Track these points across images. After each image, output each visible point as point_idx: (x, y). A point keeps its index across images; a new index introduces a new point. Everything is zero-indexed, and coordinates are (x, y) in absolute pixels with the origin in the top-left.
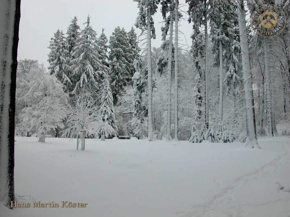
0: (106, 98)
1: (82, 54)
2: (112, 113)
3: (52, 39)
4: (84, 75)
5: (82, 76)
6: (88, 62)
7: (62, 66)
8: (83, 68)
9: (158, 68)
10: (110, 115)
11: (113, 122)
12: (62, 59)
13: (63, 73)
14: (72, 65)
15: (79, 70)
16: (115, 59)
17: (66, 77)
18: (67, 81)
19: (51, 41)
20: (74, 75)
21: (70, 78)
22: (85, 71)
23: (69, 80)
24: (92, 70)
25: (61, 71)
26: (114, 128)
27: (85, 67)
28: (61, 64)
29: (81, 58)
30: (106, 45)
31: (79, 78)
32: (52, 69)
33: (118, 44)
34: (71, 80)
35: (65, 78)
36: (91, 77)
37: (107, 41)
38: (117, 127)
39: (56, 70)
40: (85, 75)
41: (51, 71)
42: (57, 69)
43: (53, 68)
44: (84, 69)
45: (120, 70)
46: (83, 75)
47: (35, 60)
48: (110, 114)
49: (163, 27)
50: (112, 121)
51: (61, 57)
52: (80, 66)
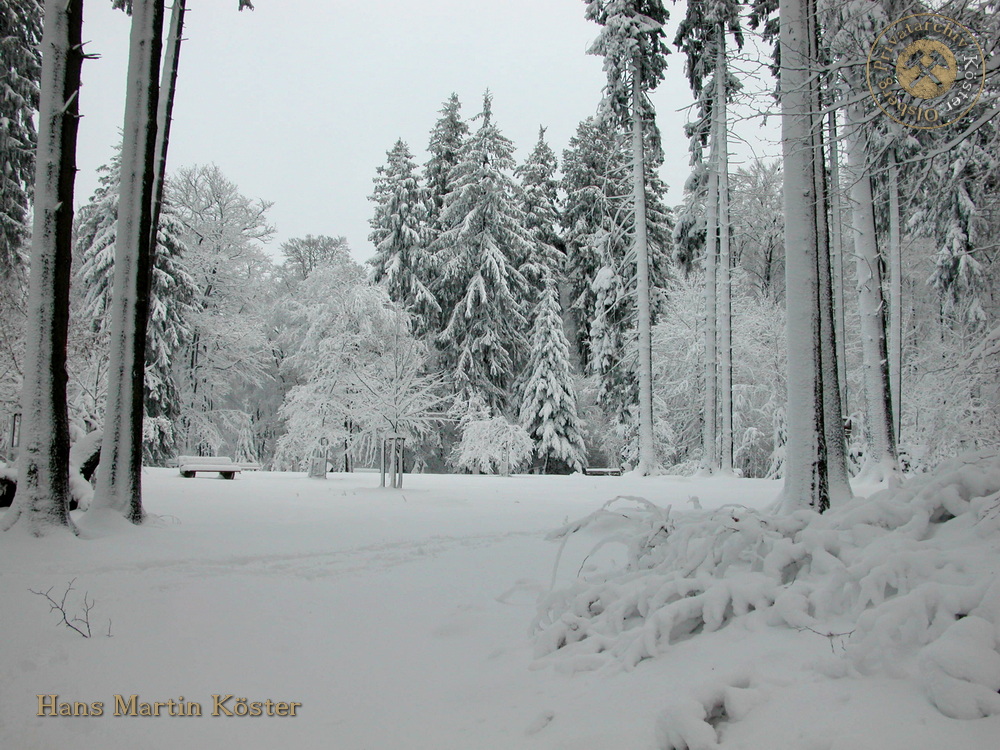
0: (544, 350)
1: (470, 215)
2: (566, 396)
3: (380, 170)
4: (478, 282)
5: (473, 284)
6: (490, 240)
7: (408, 255)
8: (473, 256)
9: (679, 252)
10: (558, 404)
11: (568, 424)
12: (407, 234)
13: (414, 276)
14: (442, 248)
15: (460, 266)
16: (581, 223)
17: (423, 288)
18: (424, 301)
19: (378, 176)
20: (446, 282)
21: (435, 292)
22: (481, 268)
23: (431, 298)
24: (502, 264)
25: (406, 271)
26: (573, 443)
27: (479, 256)
28: (405, 250)
29: (467, 227)
30: (551, 179)
31: (464, 288)
32: (380, 265)
33: (590, 173)
34: (438, 297)
35: (419, 292)
36: (499, 287)
37: (555, 166)
38: (581, 442)
39: (390, 269)
40: (482, 280)
41: (376, 272)
42: (394, 264)
43: (383, 264)
44: (478, 261)
45: (597, 259)
46: (474, 281)
47: (337, 238)
48: (558, 400)
49: (689, 123)
50: (567, 421)
51: (404, 227)
52: (463, 254)
